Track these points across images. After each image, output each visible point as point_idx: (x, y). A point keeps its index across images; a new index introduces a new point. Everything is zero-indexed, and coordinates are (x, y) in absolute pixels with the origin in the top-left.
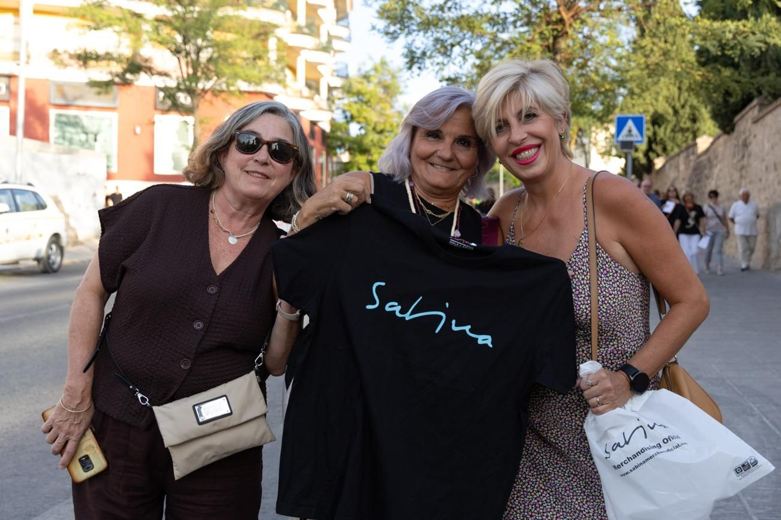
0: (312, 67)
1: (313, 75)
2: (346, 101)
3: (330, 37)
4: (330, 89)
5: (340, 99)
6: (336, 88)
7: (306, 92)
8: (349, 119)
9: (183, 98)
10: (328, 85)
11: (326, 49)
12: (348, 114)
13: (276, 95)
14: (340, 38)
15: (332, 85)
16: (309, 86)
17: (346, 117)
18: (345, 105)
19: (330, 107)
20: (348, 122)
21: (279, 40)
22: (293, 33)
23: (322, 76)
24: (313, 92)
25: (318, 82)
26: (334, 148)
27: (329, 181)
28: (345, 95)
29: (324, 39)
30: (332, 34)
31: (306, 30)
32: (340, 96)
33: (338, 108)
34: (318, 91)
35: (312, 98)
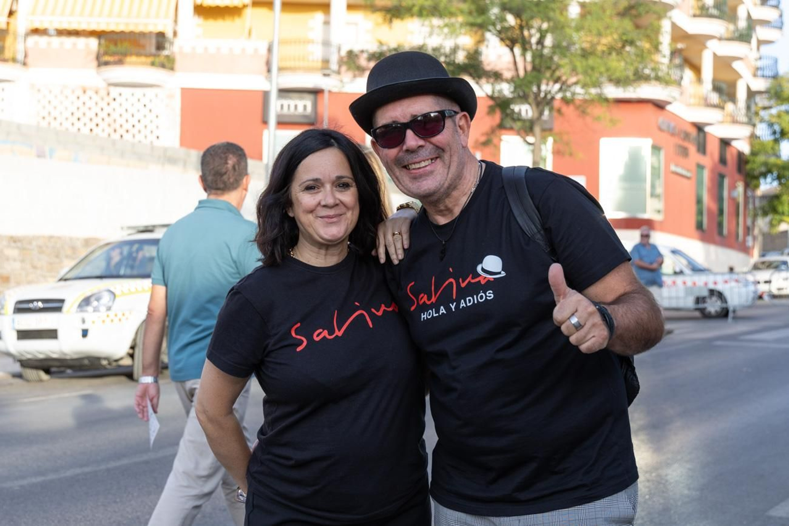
0: (723, 63)
1: (726, 76)
2: (774, 111)
3: (752, 23)
4: (751, 94)
5: (765, 108)
6: (760, 93)
7: (715, 98)
8: (778, 136)
9: (525, 110)
10: (748, 88)
11: (744, 37)
12: (777, 128)
13: (669, 103)
14: (765, 23)
15: (754, 88)
16: (717, 89)
17: (774, 133)
18: (772, 116)
19: (750, 119)
20: (776, 141)
21: (674, 26)
22: (695, 16)
23: (740, 77)
24: (725, 98)
25: (733, 86)
26: (757, 178)
27: (749, 222)
28: (773, 102)
29: (742, 24)
30: (755, 16)
31: (715, 12)
32: (766, 103)
33: (762, 121)
34: (732, 97)
35: (721, 107)
